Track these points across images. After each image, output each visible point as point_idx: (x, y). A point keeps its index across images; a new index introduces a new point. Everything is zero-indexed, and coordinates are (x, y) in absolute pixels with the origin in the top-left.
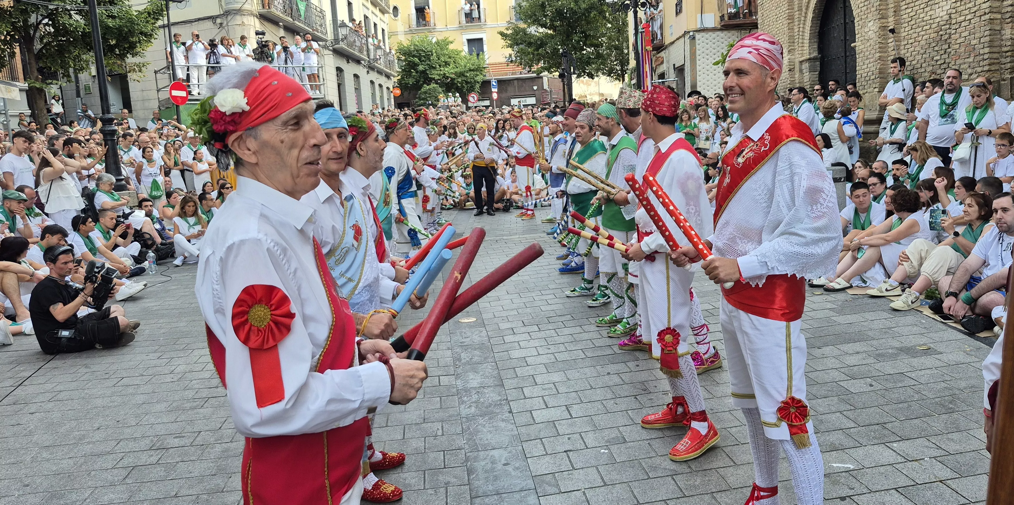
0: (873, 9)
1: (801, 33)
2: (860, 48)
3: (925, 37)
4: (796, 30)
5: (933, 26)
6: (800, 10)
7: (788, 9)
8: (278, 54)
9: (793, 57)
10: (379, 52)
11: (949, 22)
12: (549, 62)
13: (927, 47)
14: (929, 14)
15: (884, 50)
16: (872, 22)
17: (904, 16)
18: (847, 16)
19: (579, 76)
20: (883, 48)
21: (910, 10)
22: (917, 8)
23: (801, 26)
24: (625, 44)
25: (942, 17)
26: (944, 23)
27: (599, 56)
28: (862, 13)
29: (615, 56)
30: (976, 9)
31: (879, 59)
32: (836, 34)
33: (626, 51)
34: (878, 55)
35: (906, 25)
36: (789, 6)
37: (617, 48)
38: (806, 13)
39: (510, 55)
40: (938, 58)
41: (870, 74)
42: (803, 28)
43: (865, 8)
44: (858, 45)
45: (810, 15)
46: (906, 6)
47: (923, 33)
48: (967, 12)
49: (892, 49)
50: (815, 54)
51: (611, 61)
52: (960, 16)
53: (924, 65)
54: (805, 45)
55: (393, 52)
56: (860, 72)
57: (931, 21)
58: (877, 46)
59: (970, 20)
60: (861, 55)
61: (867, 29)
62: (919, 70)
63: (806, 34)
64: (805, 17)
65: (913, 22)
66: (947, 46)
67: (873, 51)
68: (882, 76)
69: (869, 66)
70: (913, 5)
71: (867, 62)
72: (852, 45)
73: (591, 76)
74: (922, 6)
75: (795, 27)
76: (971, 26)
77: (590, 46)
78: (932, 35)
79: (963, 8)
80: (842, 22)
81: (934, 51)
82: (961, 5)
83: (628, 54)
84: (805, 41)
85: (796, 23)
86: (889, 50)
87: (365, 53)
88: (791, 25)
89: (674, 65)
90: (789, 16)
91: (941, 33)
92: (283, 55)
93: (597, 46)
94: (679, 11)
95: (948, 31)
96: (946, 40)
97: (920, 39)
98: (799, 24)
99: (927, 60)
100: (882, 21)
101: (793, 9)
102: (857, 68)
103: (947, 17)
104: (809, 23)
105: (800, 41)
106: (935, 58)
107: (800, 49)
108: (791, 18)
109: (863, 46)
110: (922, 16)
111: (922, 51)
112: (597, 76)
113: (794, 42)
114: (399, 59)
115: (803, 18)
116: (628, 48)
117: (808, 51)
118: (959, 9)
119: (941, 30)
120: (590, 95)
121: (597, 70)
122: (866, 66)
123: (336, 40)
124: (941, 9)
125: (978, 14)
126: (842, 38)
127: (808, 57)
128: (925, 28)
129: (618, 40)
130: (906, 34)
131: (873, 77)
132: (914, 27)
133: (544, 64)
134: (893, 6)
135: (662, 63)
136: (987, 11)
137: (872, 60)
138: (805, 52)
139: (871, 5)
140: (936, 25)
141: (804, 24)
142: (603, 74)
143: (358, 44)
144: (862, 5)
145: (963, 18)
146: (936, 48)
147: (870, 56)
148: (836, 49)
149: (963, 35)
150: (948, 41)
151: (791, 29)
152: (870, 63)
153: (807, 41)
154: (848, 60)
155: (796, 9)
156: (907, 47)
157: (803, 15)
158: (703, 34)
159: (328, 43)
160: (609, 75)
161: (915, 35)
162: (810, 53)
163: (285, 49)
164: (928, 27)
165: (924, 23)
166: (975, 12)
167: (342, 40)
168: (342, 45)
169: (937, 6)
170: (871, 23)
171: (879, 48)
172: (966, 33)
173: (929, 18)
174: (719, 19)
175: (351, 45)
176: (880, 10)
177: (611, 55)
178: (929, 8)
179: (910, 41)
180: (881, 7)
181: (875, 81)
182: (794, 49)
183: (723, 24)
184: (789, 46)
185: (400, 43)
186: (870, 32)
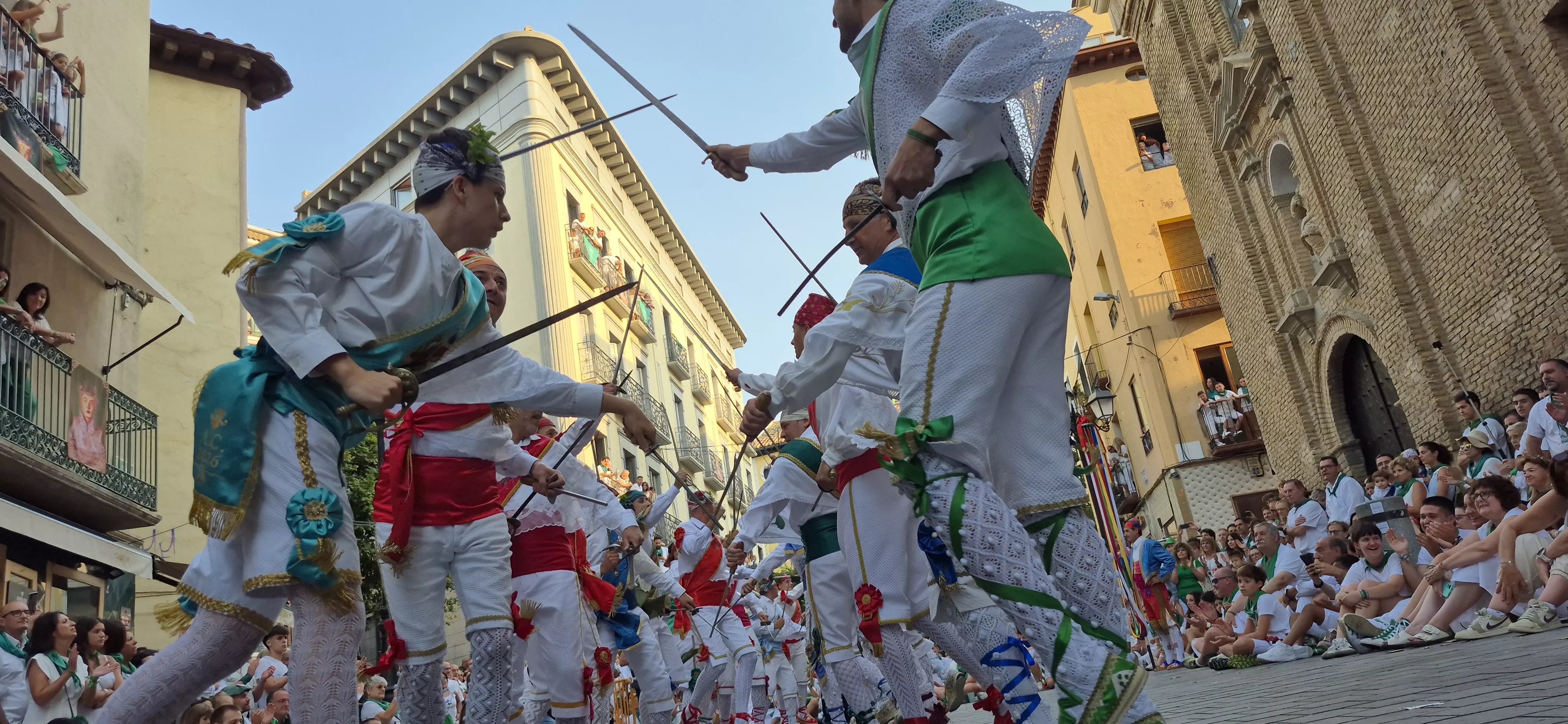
0: (1405, 343)
1: (1320, 416)
2: (1407, 400)
3: (1493, 357)
4: (1313, 413)
5: (1499, 337)
6: (1309, 386)
7: (1292, 389)
9: (1319, 451)
11: (1518, 323)
13: (1500, 368)
14: (1487, 323)
15: (1442, 392)
16: (1411, 359)
17: (1454, 340)
18: (1379, 375)
20: (1438, 388)
21: (1459, 329)
22: (1468, 322)
23: (1317, 405)
25: (1506, 320)
26: (1513, 326)
28: (1393, 354)
30: (1545, 284)
31: (1438, 406)
32: (1372, 402)
34: (1434, 400)
35: (1461, 350)
36: (1291, 384)
38: (1319, 387)
40: (1523, 376)
41: (1432, 431)
42: (1321, 408)
43: (1395, 345)
44: (1404, 399)
45: (1326, 388)
46: (1452, 326)
47: (1488, 352)
48: (1535, 294)
49: (1452, 387)
50: (1350, 439)
52: (1528, 303)
53: (1506, 394)
54: (1332, 430)
56: (1418, 434)
57: (1494, 332)
58: (1429, 389)
59: (1543, 302)
60: (1411, 410)
61: (1407, 373)
62: (1503, 404)
63: (1328, 415)
64: (1320, 393)
65: (1469, 343)
66: (1529, 356)
67: (1426, 399)
68: (1451, 428)
69: (1427, 420)
70: (1460, 321)
71: (1423, 414)
72: (1395, 404)
74: (1473, 317)
75: (1310, 411)
76: (1549, 309)
78: (1502, 350)
79: (1528, 290)
80: (1374, 384)
81: (1513, 369)
82: (1523, 289)
84: (1330, 425)
85: (1310, 405)
86: (1449, 390)
88: (1303, 408)
89: (1160, 521)
90: (1295, 397)
91: (1513, 341)
94: (1148, 447)
95: (1522, 336)
96: (1524, 348)
97: (1487, 361)
98: (1314, 406)
99: (1508, 386)
100: (1425, 354)
101: (1299, 387)
102: (1412, 430)
103: (1513, 318)
104: (1327, 399)
105: (1322, 426)
106: (1519, 379)
107: (1326, 437)
108: (1299, 399)
109: (1409, 397)
110: (1478, 330)
111: (1497, 377)
113: (1314, 431)
115: (1316, 395)
117: (1338, 437)
118: (1523, 295)
119: (1512, 338)
122: (1422, 423)
124: (1501, 311)
125: (1551, 290)
126: (1382, 405)
127: (1341, 444)
128: (1488, 345)
130: (1465, 362)
131: (1438, 434)
132: (1472, 349)
134: (1432, 330)
136: (1562, 280)
137: (1428, 411)
138: (1334, 439)
139: (1401, 338)
140: (1502, 334)
141: (1321, 402)
144: (1389, 343)
145: (1533, 304)
146: (1515, 365)
147: (1424, 407)
148: (1378, 426)
149: (1542, 325)
150: (1528, 348)
151: (1304, 414)
152: (1427, 416)
153: (1332, 425)
154: (1400, 433)
155: (1304, 386)
156: (1473, 379)
157: (1315, 390)
158: (1190, 469)
161: (1478, 359)
162: (1342, 440)
164: (1492, 342)
165: (1486, 338)
166: (1546, 289)
169: (1494, 309)
170: (1410, 363)
171: (1433, 390)
172: (1546, 322)
173: (1488, 329)
174: (1207, 447)
176: (1416, 341)
178: (1484, 317)
179: (1475, 370)
180: (1417, 337)
181: (1444, 437)
182: (1318, 440)
183: (1215, 452)
184: (1309, 437)
186: (1413, 375)
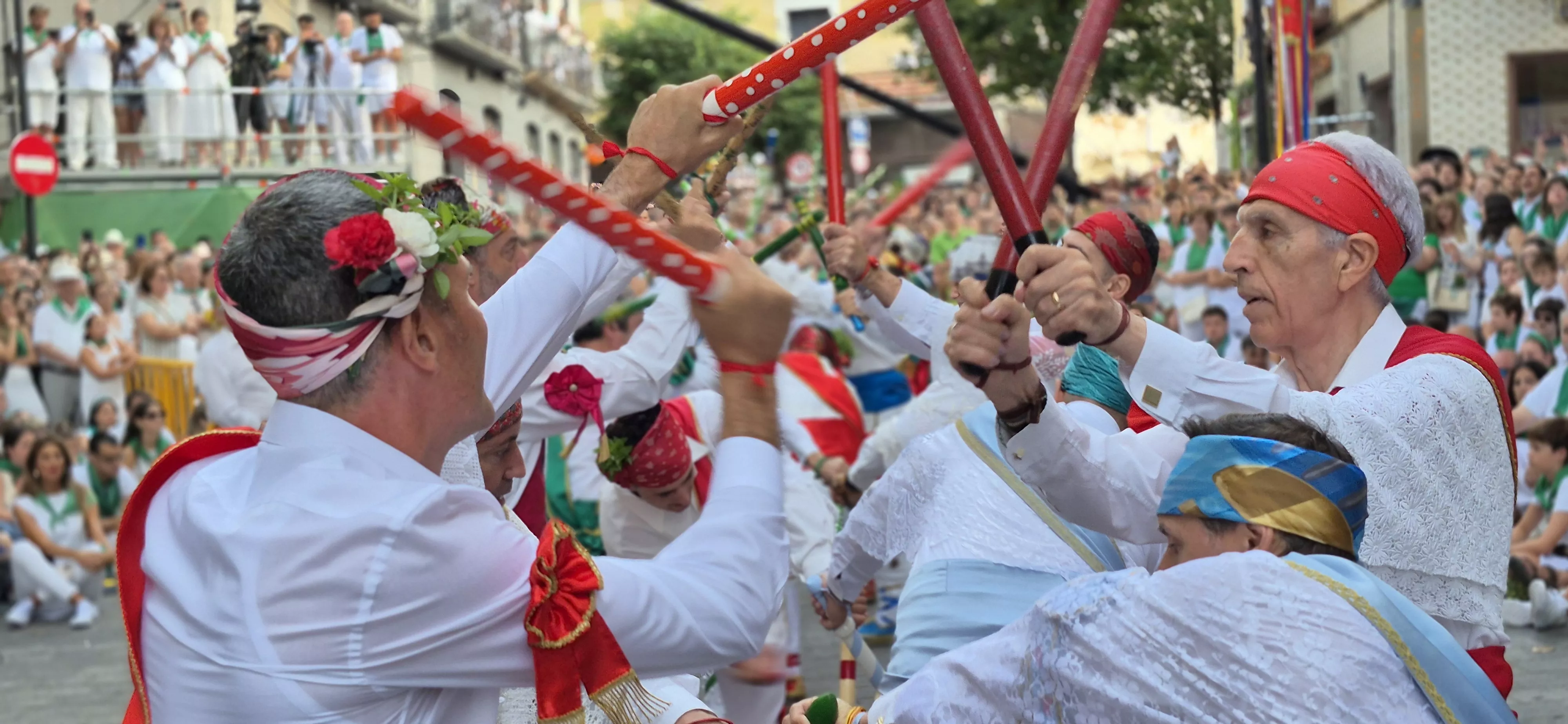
8: (291, 59)
10: (554, 50)
12: (1010, 73)
19: (1094, 108)
24: (1221, 22)
27: (1150, 52)
29: (1194, 52)
33: (1224, 39)
37: (1198, 32)
39: (905, 54)
51: (1185, 65)
55: (591, 46)
73: (1127, 108)
77: (1124, 26)
83: (1229, 47)
87: (516, 52)
89: (1362, 79)
92: (303, 65)
93: (1141, 27)
112: (1145, 105)
114: (605, 66)
116: (1230, 30)
120: (1125, 154)
121: (1144, 91)
123: (443, 21)
129: (1204, 10)
133: (999, 73)
135: (1328, 70)
142: (1162, 99)
143: (499, 28)
159: (423, 28)
160: (1177, 103)
163: (310, 47)
167: (459, 19)
168: (459, 33)
175: (482, 30)
177: (1180, 49)
185: (611, 24)
